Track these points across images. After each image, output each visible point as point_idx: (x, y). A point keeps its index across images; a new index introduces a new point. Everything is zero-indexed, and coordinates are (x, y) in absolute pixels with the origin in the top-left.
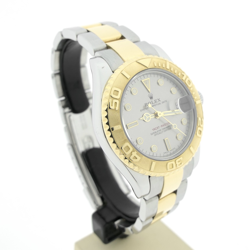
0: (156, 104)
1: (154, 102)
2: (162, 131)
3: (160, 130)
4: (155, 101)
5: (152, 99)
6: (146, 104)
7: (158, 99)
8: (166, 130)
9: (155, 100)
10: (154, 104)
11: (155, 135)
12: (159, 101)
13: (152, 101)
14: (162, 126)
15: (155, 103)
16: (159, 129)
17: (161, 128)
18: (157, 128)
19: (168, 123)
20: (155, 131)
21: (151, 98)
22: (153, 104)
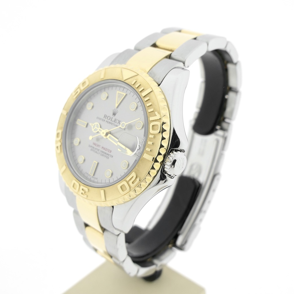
0: (114, 124)
1: (113, 120)
2: (99, 152)
3: (98, 150)
4: (115, 121)
5: (114, 116)
6: (106, 116)
7: (119, 121)
8: (103, 155)
9: (115, 119)
10: (112, 122)
11: (91, 150)
12: (119, 123)
13: (112, 118)
14: (103, 147)
15: (114, 122)
16: (98, 148)
17: (100, 149)
18: (98, 146)
19: (110, 151)
20: (94, 146)
21: (114, 114)
22: (111, 120)
